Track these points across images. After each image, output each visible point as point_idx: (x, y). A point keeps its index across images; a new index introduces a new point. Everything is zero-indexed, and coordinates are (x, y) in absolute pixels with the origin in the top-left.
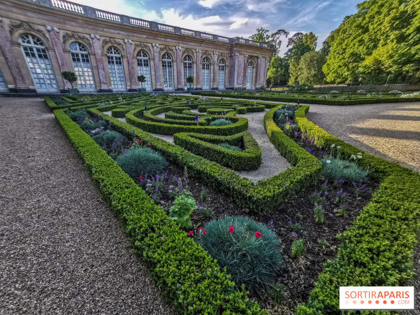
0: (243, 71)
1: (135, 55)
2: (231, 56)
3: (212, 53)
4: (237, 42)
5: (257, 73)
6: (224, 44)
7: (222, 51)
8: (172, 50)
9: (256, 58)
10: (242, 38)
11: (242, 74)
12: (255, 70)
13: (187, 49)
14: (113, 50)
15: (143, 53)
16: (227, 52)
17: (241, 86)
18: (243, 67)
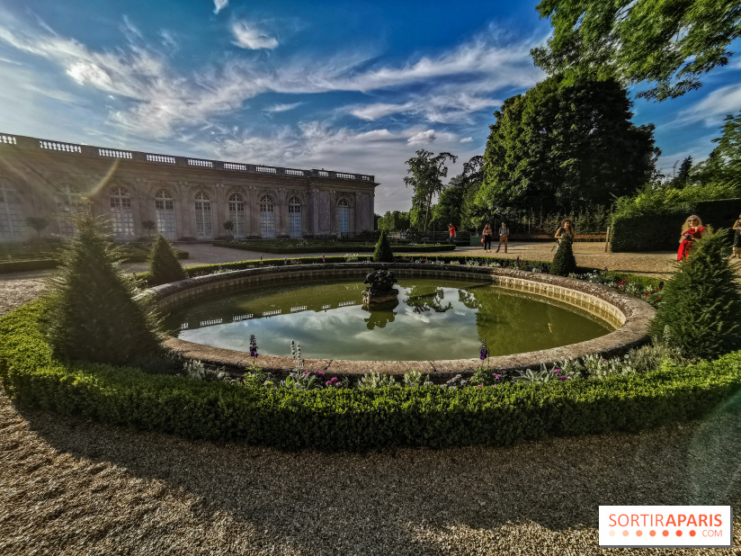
0: (328, 212)
1: (153, 196)
2: (309, 194)
3: (276, 190)
4: (314, 175)
5: (355, 214)
6: (296, 178)
7: (292, 187)
8: (209, 189)
9: (352, 195)
10: (323, 171)
11: (328, 217)
12: (352, 210)
13: (234, 187)
14: (120, 191)
15: (166, 192)
16: (303, 188)
17: (327, 233)
18: (328, 206)
